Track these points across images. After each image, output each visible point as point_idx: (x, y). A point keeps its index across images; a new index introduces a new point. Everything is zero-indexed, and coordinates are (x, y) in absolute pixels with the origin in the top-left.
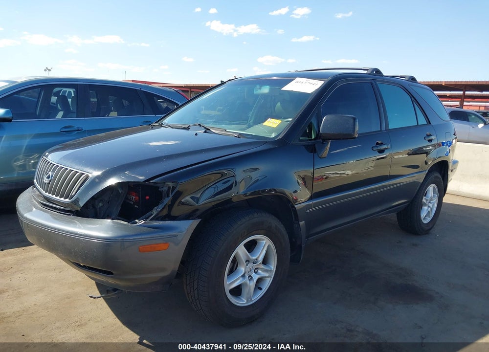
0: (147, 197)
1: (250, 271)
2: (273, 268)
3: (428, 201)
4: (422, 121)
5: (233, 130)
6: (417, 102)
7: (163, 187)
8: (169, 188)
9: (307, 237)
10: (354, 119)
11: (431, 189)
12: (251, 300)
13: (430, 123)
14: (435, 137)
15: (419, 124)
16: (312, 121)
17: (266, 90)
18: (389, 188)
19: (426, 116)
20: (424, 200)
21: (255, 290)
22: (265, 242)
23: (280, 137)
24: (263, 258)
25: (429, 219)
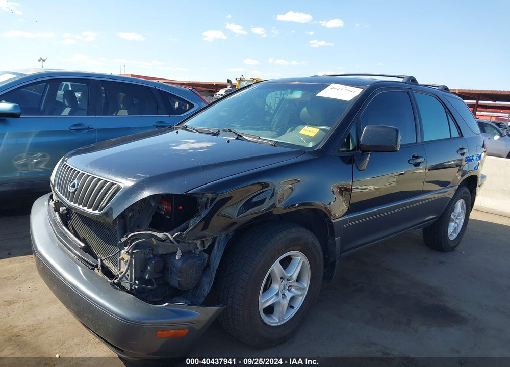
0: (180, 208)
1: (284, 289)
2: (306, 285)
3: (456, 217)
4: (455, 134)
5: (267, 138)
6: (451, 113)
7: (201, 198)
8: (208, 199)
9: (341, 253)
10: (397, 131)
11: (460, 205)
12: (283, 320)
13: (462, 136)
14: (467, 150)
15: (452, 137)
16: (351, 131)
17: (298, 95)
18: (421, 203)
19: (459, 128)
20: (452, 216)
21: (287, 309)
22: (300, 258)
23: (320, 147)
24: (297, 275)
25: (455, 236)
